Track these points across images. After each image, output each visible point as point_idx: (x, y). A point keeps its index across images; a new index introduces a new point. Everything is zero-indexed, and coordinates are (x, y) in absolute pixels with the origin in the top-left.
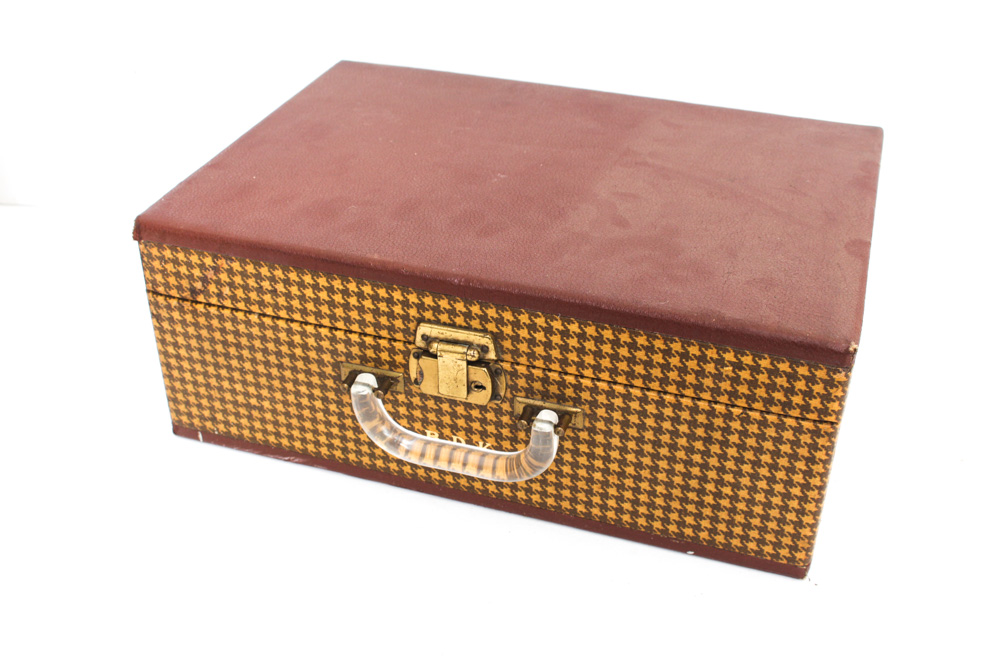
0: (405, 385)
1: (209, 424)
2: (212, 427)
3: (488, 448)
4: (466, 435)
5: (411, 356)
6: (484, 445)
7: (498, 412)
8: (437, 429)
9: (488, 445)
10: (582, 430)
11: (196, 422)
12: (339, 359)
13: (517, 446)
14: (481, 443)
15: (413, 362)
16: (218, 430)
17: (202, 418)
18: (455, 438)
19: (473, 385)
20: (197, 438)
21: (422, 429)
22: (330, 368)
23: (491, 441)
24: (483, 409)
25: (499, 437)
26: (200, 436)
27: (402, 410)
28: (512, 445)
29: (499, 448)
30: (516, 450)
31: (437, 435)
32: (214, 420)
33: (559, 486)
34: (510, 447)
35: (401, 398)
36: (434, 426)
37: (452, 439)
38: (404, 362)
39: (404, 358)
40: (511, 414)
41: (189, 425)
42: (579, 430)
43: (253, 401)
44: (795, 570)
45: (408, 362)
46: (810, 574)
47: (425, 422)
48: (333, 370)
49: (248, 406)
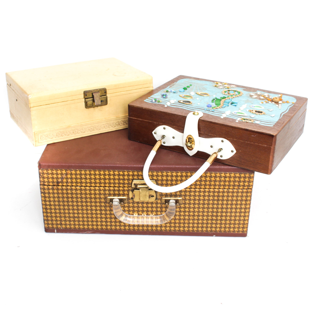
0: (128, 200)
1: (59, 226)
2: (60, 227)
3: (154, 215)
4: (147, 213)
5: (130, 191)
6: (152, 215)
7: (157, 203)
8: (137, 212)
9: (153, 214)
10: (182, 204)
11: (55, 226)
12: (106, 196)
13: (162, 213)
14: (151, 214)
15: (131, 193)
16: (62, 227)
17: (57, 224)
18: (143, 214)
19: (150, 196)
20: (54, 232)
21: (132, 213)
22: (103, 199)
23: (154, 213)
24: (152, 203)
25: (157, 211)
26: (56, 231)
27: (126, 209)
28: (161, 213)
29: (157, 215)
30: (162, 214)
31: (137, 214)
32: (61, 224)
33: (175, 223)
34: (160, 214)
35: (126, 205)
36: (136, 212)
37: (142, 215)
38: (127, 193)
39: (128, 192)
40: (161, 203)
41: (52, 228)
42: (181, 204)
43: (76, 215)
44: (244, 235)
45: (129, 193)
46: (248, 235)
47: (134, 211)
48: (104, 200)
49: (74, 217)
